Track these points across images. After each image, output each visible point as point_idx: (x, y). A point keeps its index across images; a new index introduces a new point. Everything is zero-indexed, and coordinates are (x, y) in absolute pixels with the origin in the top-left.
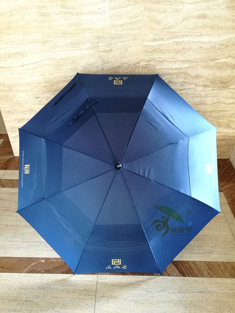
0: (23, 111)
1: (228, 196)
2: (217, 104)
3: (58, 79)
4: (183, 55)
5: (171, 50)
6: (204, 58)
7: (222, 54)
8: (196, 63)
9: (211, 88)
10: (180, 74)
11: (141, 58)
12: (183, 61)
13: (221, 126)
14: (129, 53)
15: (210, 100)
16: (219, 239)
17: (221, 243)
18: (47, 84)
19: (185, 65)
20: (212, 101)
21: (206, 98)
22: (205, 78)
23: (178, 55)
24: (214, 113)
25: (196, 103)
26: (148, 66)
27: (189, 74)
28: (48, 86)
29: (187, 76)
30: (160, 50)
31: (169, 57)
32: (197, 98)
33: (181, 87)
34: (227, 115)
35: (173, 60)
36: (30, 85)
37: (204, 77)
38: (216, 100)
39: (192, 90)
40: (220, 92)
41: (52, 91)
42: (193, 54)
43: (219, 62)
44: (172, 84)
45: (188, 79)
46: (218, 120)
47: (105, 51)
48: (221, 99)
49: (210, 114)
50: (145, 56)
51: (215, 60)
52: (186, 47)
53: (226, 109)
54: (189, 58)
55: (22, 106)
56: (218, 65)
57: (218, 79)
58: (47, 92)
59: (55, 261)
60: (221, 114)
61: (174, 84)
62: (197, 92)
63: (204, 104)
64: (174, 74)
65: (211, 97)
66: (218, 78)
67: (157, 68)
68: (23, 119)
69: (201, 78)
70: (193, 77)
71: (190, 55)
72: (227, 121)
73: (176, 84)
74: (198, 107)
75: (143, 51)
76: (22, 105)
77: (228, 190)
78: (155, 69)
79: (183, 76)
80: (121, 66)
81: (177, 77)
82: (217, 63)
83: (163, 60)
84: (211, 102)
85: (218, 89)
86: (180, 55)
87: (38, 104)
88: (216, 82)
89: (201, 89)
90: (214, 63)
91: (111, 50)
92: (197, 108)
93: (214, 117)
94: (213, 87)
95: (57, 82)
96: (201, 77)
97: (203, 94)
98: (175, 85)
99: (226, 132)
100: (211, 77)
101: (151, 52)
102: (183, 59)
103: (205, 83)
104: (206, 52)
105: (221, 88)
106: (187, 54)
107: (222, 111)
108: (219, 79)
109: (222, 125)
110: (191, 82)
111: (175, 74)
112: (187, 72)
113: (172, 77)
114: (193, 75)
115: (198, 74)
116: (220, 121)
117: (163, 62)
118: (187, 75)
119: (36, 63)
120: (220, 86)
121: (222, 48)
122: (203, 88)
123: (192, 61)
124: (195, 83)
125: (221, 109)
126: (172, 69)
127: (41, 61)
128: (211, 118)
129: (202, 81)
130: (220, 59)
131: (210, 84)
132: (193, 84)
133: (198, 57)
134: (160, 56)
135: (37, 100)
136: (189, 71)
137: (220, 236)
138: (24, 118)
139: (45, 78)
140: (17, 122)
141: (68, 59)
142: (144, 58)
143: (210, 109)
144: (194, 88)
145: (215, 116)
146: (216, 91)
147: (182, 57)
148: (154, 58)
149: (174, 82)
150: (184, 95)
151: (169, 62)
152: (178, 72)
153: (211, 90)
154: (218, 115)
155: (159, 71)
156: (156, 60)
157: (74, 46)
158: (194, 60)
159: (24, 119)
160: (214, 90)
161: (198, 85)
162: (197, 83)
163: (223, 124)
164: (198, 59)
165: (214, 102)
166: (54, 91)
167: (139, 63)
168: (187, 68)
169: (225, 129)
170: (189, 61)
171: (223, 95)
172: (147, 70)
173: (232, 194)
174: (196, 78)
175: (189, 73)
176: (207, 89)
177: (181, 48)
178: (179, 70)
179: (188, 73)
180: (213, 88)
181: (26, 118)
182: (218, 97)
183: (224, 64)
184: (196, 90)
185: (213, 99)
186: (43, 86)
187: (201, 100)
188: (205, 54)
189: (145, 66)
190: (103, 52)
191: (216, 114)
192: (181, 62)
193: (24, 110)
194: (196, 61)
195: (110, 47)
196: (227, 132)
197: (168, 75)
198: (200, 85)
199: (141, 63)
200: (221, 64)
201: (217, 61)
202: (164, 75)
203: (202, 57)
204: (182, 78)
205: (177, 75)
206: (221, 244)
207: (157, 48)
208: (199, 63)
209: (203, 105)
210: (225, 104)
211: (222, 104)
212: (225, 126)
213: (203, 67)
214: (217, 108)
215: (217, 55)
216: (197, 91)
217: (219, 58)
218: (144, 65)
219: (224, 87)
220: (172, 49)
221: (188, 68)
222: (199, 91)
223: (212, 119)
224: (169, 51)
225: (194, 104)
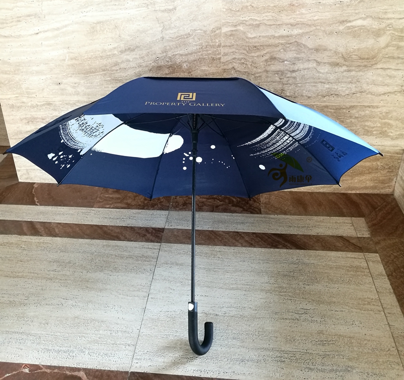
0: (35, 104)
1: (388, 262)
2: (358, 95)
3: (92, 54)
4: (291, 15)
5: (270, 7)
6: (326, 19)
7: (356, 13)
8: (314, 28)
9: (345, 68)
10: (288, 46)
11: (223, 21)
12: (292, 25)
13: (369, 134)
14: (203, 14)
15: (345, 87)
16: (366, 344)
17: (370, 351)
18: (74, 62)
19: (296, 31)
20: (350, 89)
21: (337, 85)
22: (332, 52)
23: (282, 15)
24: (355, 111)
25: (320, 94)
26: (234, 33)
27: (304, 45)
28: (76, 64)
29: (302, 49)
30: (253, 7)
31: (268, 19)
32: (323, 84)
33: (292, 66)
34: (379, 113)
35: (275, 23)
36: (47, 64)
37: (331, 50)
38: (356, 87)
39: (312, 71)
40: (362, 75)
41: (83, 73)
42: (307, 14)
43: (352, 26)
44: (276, 61)
45: (303, 54)
46: (363, 123)
47: (165, 9)
48: (365, 87)
49: (347, 112)
50: (229, 18)
51: (345, 23)
52: (294, 3)
53: (375, 104)
54: (302, 20)
55: (34, 97)
56: (350, 30)
57: (354, 54)
58: (73, 74)
59: (48, 371)
60: (367, 112)
61: (279, 61)
62: (321, 75)
63: (336, 95)
64: (278, 46)
65: (346, 82)
66: (354, 52)
67: (250, 35)
68: (35, 118)
69: (325, 52)
70: (312, 49)
71: (302, 14)
72: (379, 125)
73: (284, 62)
74: (325, 99)
75: (225, 10)
76: (34, 95)
77: (388, 249)
78: (247, 38)
79: (293, 49)
80: (191, 33)
81: (285, 50)
82: (349, 28)
83: (258, 23)
84: (347, 92)
85: (357, 70)
86: (287, 16)
87: (59, 93)
88: (351, 58)
89: (326, 70)
90: (343, 28)
91: (175, 9)
92: (325, 102)
93: (356, 118)
94: (347, 66)
95: (90, 58)
96: (325, 50)
97: (332, 78)
98: (281, 64)
99: (380, 144)
100: (341, 50)
101: (238, 11)
102: (292, 21)
103: (333, 60)
104: (329, 10)
105: (361, 68)
106: (298, 12)
107: (369, 107)
108: (356, 54)
109: (372, 132)
110: (309, 57)
111: (280, 45)
112: (300, 41)
113: (276, 49)
114: (310, 47)
115: (319, 45)
116: (367, 124)
117: (258, 26)
118: (301, 47)
119: (58, 29)
120: (359, 64)
121: (354, 4)
122: (330, 67)
123: (307, 25)
124: (315, 59)
125: (366, 104)
126: (274, 37)
127: (66, 26)
128: (351, 120)
129: (328, 56)
130: (353, 21)
131: (341, 61)
132: (312, 61)
133: (316, 18)
134: (253, 18)
135: (57, 87)
136: (303, 41)
137: (368, 338)
138: (36, 116)
139: (72, 53)
140: (25, 124)
141: (108, 23)
142: (228, 21)
143: (348, 104)
144: (315, 68)
145: (357, 116)
146: (353, 73)
147: (289, 18)
148: (243, 21)
149: (280, 59)
150: (298, 80)
151: (269, 27)
152: (285, 42)
153: (345, 71)
154: (363, 113)
155: (253, 40)
156: (247, 23)
157: (117, 3)
158: (310, 23)
159: (37, 118)
160: (349, 71)
161: (321, 62)
162: (319, 60)
163: (374, 129)
164: (316, 20)
165: (352, 92)
166: (84, 74)
167: (220, 28)
168: (299, 35)
169: (378, 139)
170: (302, 24)
171: (367, 80)
172: (233, 39)
173: (396, 257)
174: (317, 51)
175: (304, 43)
176: (337, 69)
177: (287, 4)
178: (288, 39)
179: (301, 43)
180: (348, 68)
181: (40, 116)
182: (357, 83)
183: (361, 29)
184: (318, 72)
185: (350, 86)
186: (69, 65)
187: (329, 88)
188: (327, 13)
189: (230, 33)
190: (163, 11)
191: (358, 112)
192: (289, 26)
193: (37, 103)
194: (313, 25)
195: (173, 4)
196: (383, 144)
197: (269, 47)
198: (325, 63)
199: (222, 28)
200: (356, 29)
201: (349, 24)
202: (262, 48)
203: (322, 18)
204: (292, 52)
205: (285, 47)
206: (368, 353)
207: (248, 4)
208: (319, 27)
209: (333, 96)
210: (371, 94)
211: (367, 94)
212: (377, 134)
213: (326, 33)
214: (359, 102)
215: (348, 14)
216: (321, 73)
217: (351, 19)
218: (228, 32)
219: (365, 66)
220: (272, 5)
221: (301, 35)
222: (323, 74)
223: (353, 120)
224: (268, 9)
225: (318, 95)
